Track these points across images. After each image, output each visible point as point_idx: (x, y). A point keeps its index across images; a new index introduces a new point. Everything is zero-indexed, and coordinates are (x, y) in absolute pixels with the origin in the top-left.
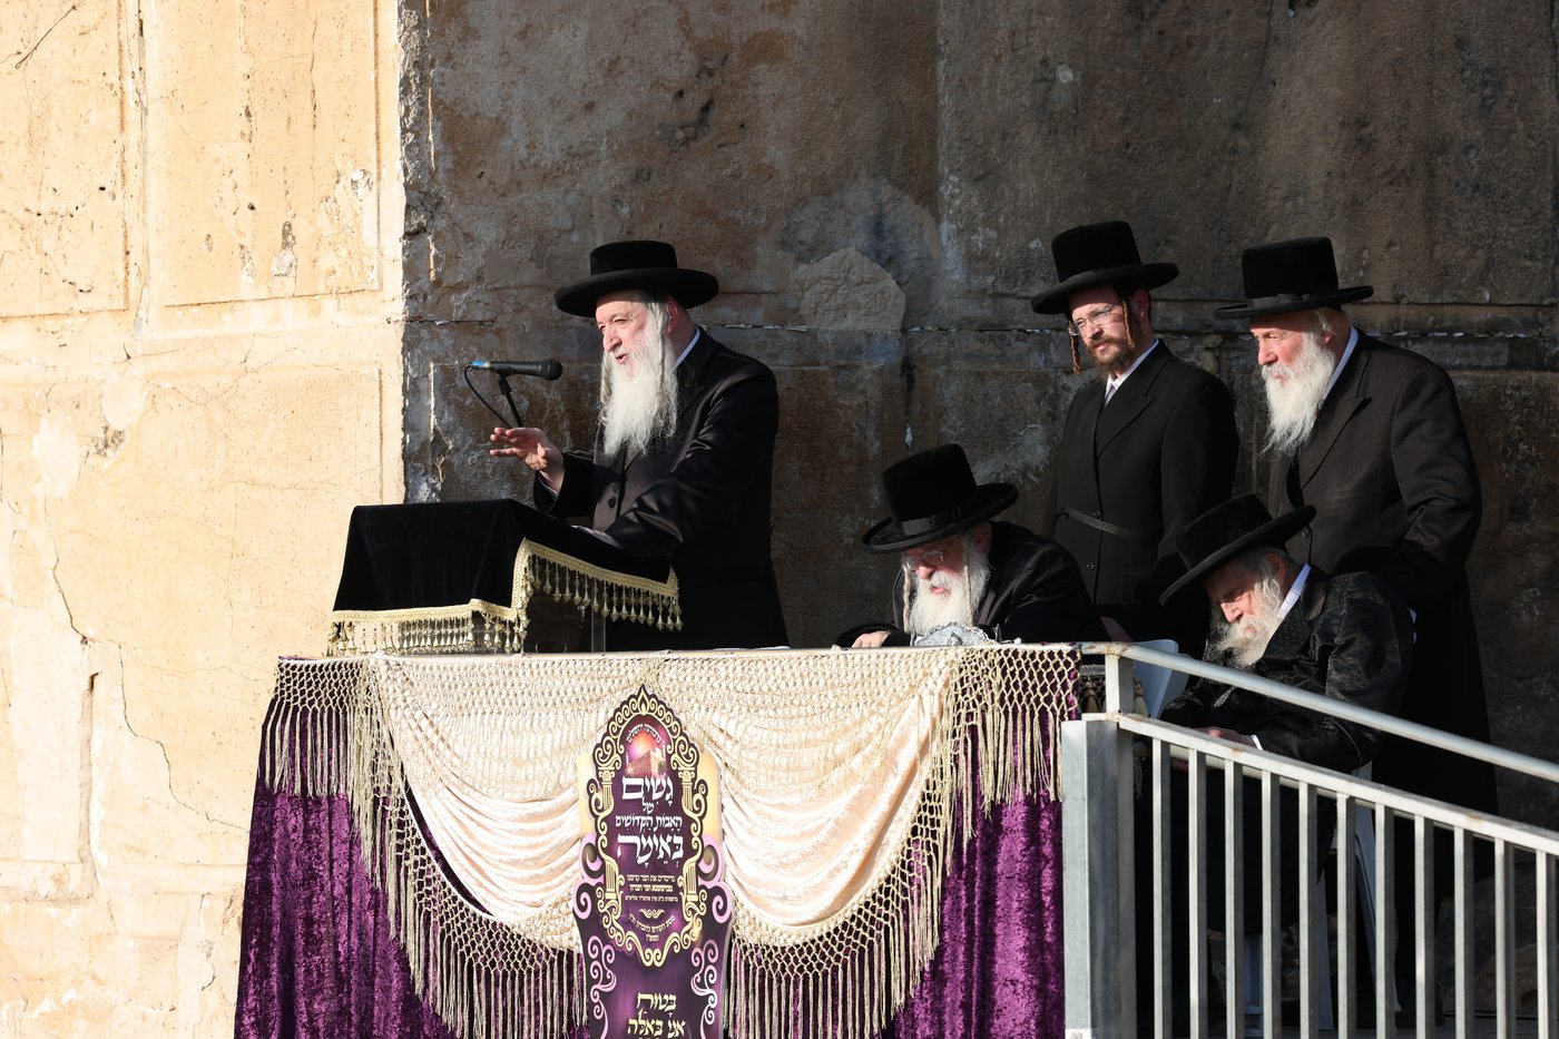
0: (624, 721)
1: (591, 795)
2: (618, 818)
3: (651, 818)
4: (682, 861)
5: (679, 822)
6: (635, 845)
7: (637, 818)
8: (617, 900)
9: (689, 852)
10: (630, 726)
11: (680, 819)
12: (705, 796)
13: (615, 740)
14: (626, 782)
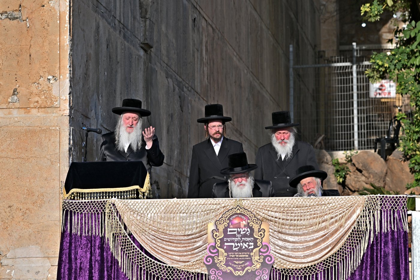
0: (229, 215)
1: (213, 234)
2: (225, 239)
3: (240, 239)
4: (253, 249)
5: (252, 239)
6: (232, 246)
7: (234, 239)
8: (224, 259)
9: (256, 246)
10: (232, 215)
11: (253, 238)
12: (264, 233)
13: (225, 219)
14: (229, 230)
